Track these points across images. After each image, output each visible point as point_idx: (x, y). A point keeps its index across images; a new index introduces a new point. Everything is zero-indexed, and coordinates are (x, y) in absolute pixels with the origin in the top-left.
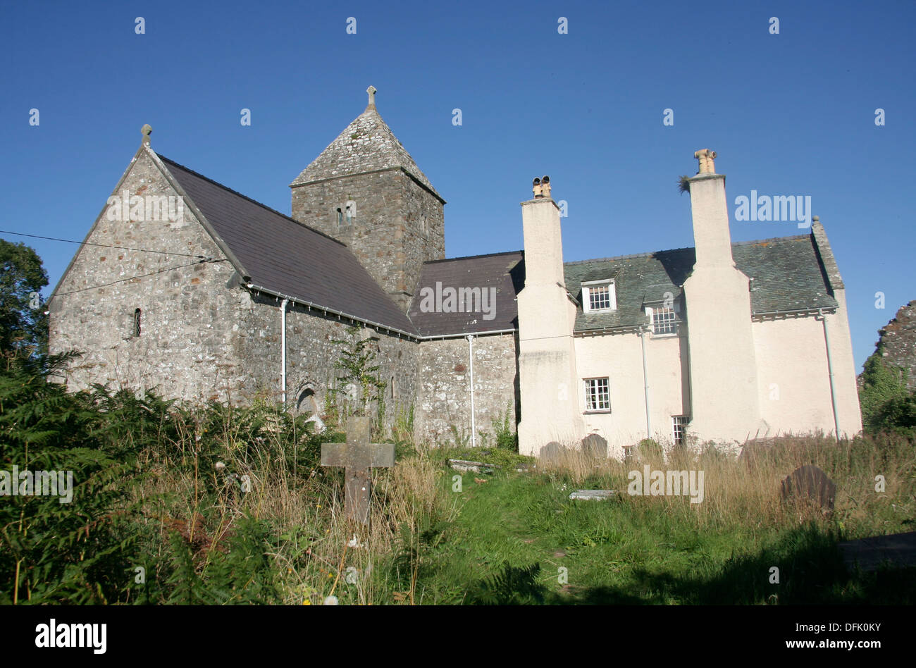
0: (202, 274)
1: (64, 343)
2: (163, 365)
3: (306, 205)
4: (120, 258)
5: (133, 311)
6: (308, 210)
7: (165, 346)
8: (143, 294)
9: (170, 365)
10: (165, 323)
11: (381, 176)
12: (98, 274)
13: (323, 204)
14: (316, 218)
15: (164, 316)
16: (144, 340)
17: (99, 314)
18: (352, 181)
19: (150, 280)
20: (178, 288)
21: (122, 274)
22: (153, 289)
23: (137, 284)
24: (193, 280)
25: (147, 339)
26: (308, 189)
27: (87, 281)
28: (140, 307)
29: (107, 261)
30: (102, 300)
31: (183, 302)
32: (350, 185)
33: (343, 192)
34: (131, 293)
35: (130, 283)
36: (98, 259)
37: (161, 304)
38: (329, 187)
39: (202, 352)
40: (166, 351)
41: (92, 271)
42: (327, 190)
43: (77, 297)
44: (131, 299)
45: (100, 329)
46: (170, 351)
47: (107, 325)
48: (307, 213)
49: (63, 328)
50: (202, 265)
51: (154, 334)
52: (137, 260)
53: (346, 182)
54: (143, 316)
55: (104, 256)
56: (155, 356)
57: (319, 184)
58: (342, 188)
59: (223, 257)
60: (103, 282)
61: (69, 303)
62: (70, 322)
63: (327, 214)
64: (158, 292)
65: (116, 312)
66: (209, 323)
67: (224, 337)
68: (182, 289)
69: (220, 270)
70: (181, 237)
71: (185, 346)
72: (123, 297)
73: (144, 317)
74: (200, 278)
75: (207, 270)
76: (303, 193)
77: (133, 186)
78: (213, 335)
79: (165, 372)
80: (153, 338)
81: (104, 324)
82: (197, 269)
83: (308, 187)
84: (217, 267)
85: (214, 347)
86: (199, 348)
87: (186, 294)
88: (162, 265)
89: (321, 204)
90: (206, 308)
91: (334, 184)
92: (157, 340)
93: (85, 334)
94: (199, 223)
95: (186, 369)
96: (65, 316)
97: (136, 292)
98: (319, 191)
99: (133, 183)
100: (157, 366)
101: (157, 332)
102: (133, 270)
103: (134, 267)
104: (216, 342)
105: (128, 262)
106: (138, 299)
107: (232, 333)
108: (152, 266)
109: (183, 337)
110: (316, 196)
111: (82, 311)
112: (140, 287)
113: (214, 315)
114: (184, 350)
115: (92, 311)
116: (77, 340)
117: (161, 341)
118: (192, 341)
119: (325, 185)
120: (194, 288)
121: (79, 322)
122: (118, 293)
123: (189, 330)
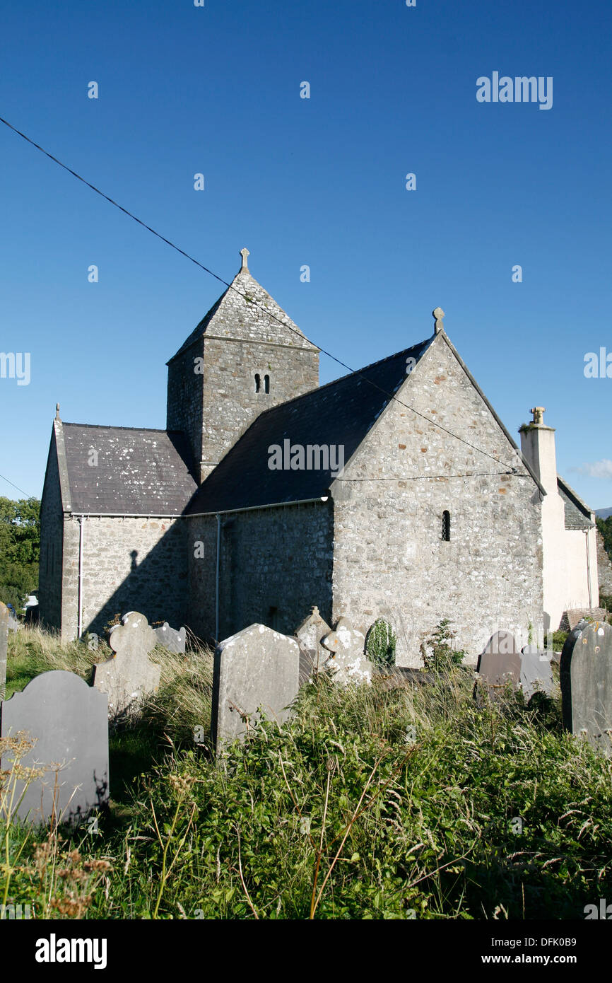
0: (509, 486)
1: (353, 539)
2: (475, 573)
3: (221, 360)
4: (424, 451)
5: (440, 512)
6: (223, 366)
7: (477, 553)
8: (451, 496)
9: (482, 573)
10: (476, 529)
11: (301, 354)
12: (396, 464)
13: (240, 365)
14: (232, 378)
15: (475, 522)
16: (455, 546)
17: (401, 511)
18: (272, 350)
19: (459, 482)
20: (488, 495)
21: (427, 469)
22: (462, 492)
23: (444, 484)
24: (500, 490)
25: (459, 545)
26: (223, 344)
27: (383, 470)
28: (449, 509)
29: (407, 451)
30: (404, 494)
31: (493, 511)
32: (271, 353)
33: (263, 359)
34: (437, 492)
35: (437, 481)
36: (397, 445)
37: (471, 510)
38: (247, 348)
39: (512, 562)
40: (478, 559)
41: (389, 459)
42: (245, 351)
43: (370, 487)
44: (438, 498)
45: (403, 528)
46: (482, 559)
47: (413, 525)
48: (222, 369)
49: (353, 522)
50: (508, 476)
51: (465, 541)
52: (443, 457)
53: (266, 349)
54: (453, 520)
55: (404, 444)
56: (468, 563)
57: (236, 343)
58: (262, 354)
59: (527, 473)
60: (404, 474)
61: (360, 491)
62: (362, 515)
63: (245, 377)
64: (467, 496)
65: (422, 511)
66: (517, 535)
67: (531, 550)
68: (491, 497)
69: (525, 485)
70: (487, 443)
71: (497, 556)
72: (429, 495)
73: (455, 521)
74: (507, 489)
75: (512, 483)
76: (218, 347)
77: (431, 372)
78: (521, 547)
79: (477, 581)
80: (464, 544)
81: (408, 523)
82: (504, 479)
83: (224, 342)
84: (522, 481)
85: (523, 558)
86: (509, 559)
87: (495, 503)
88: (469, 468)
89: (237, 364)
90: (514, 520)
91: (253, 348)
92: (468, 547)
93: (385, 532)
94: (502, 433)
95: (497, 578)
96: (354, 507)
97: (443, 492)
98: (237, 350)
99: (431, 369)
100: (469, 574)
101: (468, 538)
102: (439, 468)
103: (441, 464)
104: (523, 554)
105: (432, 457)
106: (446, 501)
107: (537, 546)
108: (459, 467)
109: (494, 546)
110: (232, 354)
111: (379, 505)
112: (448, 488)
113: (521, 527)
114: (495, 559)
115: (393, 506)
116: (374, 538)
117: (473, 548)
118: (503, 551)
119: (244, 345)
120: (502, 498)
121: (376, 517)
122: (423, 489)
123: (499, 540)
